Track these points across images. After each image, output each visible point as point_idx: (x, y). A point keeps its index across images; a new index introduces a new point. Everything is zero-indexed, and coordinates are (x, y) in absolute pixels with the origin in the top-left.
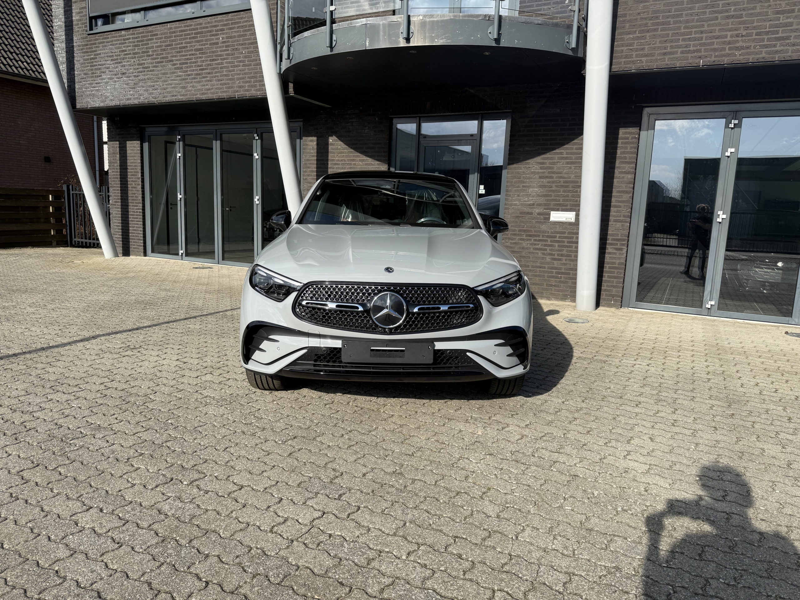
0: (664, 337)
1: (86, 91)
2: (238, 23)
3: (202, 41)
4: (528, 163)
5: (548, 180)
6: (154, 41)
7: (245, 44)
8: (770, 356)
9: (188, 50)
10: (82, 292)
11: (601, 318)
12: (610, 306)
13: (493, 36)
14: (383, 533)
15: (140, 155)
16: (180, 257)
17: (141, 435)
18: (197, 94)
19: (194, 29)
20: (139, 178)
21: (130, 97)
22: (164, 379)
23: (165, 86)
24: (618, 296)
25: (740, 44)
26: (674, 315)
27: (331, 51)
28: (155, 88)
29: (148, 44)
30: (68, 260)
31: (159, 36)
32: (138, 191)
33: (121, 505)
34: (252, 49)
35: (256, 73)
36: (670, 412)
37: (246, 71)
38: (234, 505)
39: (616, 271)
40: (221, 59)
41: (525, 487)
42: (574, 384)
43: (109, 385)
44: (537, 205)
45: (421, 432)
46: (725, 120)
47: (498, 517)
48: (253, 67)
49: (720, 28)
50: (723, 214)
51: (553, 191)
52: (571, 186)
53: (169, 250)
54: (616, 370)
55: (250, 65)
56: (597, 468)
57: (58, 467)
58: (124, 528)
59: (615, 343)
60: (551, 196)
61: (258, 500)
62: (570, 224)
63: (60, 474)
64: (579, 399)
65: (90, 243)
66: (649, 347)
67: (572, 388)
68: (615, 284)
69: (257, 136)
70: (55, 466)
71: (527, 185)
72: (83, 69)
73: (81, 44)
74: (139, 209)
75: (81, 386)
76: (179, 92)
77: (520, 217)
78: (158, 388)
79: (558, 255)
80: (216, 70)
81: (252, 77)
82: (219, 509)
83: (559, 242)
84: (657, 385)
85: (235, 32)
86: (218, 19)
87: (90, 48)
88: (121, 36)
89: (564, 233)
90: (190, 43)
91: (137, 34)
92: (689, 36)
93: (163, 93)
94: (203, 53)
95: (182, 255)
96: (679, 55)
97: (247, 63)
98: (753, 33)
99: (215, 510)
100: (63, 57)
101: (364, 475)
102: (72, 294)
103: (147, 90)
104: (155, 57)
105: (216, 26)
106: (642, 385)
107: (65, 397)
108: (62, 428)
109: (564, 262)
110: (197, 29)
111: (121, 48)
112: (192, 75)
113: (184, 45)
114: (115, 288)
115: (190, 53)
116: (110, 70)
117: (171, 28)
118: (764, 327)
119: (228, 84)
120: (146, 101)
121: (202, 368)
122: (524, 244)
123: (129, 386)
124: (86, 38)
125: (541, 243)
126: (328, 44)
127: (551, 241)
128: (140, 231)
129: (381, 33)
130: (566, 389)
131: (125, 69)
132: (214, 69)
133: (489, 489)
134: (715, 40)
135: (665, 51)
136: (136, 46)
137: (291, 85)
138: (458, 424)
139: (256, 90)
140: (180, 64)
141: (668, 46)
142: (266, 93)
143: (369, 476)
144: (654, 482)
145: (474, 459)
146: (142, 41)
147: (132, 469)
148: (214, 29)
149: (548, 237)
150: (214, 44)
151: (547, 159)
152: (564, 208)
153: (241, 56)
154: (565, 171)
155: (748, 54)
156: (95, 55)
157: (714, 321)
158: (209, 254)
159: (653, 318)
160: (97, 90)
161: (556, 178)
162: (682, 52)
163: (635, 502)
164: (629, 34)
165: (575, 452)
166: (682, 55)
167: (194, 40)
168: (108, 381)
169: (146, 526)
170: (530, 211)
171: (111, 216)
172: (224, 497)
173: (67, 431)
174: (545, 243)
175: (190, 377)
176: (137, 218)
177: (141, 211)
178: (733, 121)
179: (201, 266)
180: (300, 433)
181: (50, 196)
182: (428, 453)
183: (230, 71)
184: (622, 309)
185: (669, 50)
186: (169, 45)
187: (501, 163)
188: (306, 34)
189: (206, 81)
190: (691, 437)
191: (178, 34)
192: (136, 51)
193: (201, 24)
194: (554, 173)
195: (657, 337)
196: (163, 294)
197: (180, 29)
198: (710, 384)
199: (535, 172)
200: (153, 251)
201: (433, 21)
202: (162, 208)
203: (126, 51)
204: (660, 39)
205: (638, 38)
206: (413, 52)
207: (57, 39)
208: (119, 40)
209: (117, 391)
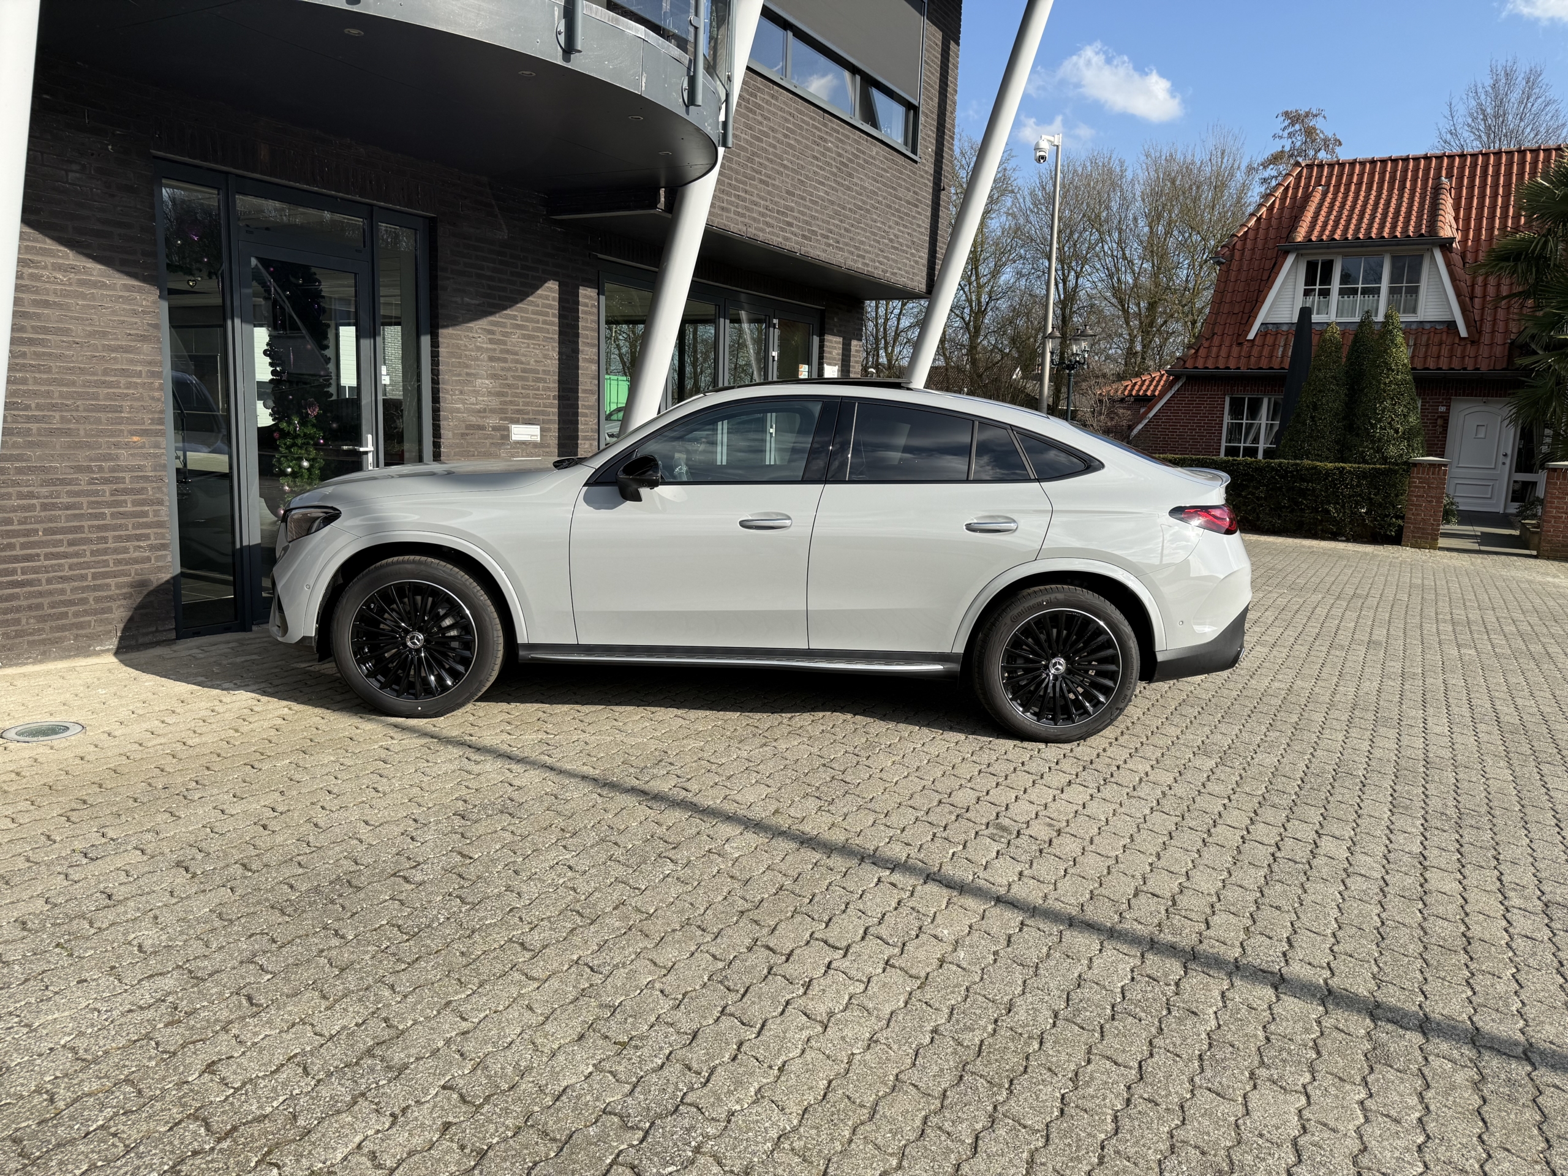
5: (501, 364)
44: (491, 411)
51: (509, 386)
60: (506, 394)
62: (535, 445)
71: (473, 371)
151: (496, 324)
152: (525, 417)
161: (511, 362)
170: (480, 422)
199: (481, 347)
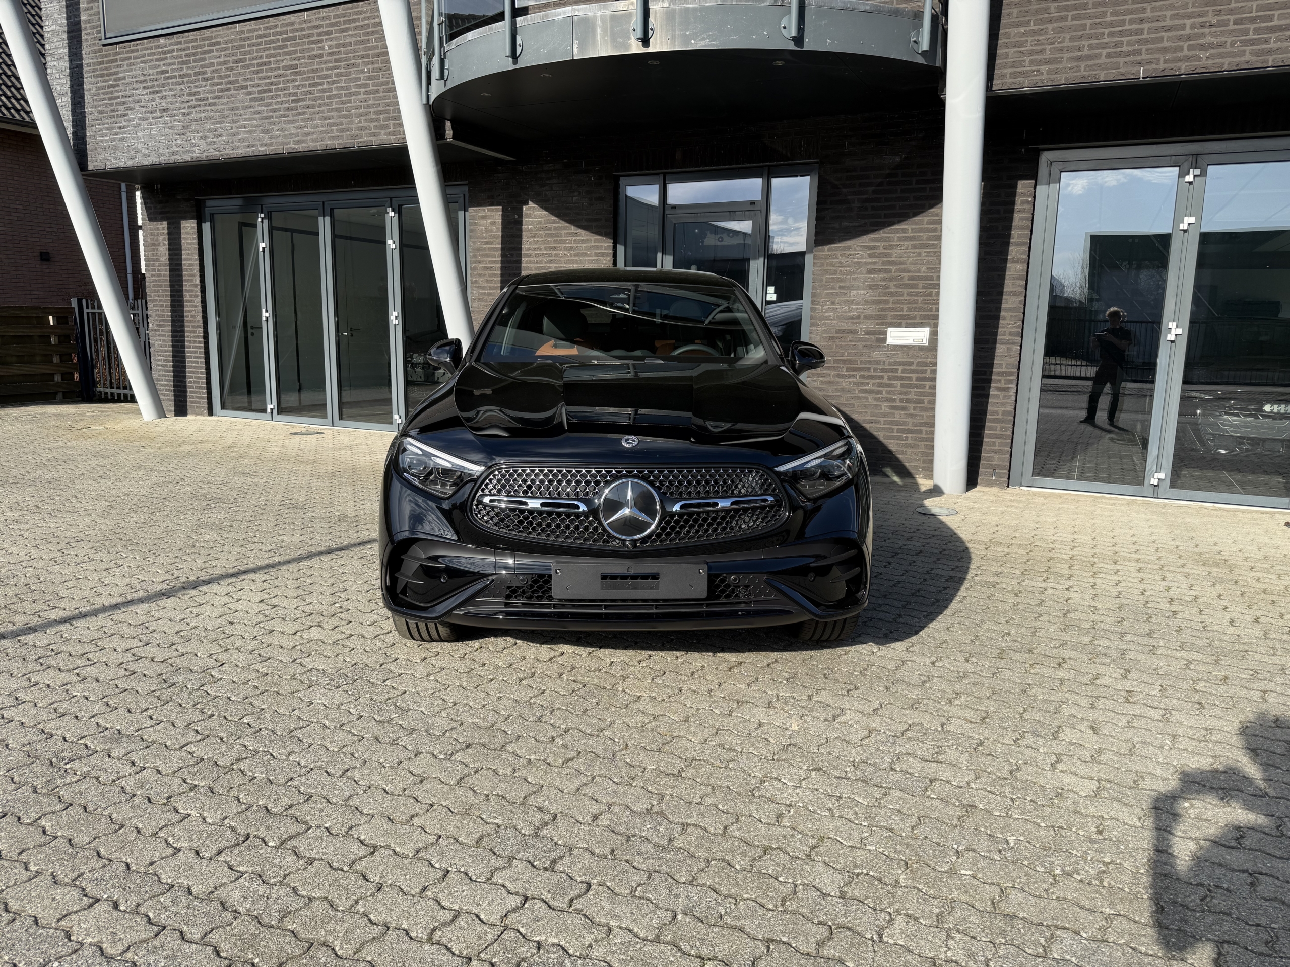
0: (1086, 538)
1: (102, 142)
2: (354, 20)
3: (295, 52)
4: (848, 248)
5: (882, 275)
6: (215, 54)
7: (368, 56)
8: (1269, 566)
9: (271, 69)
10: (102, 481)
11: (977, 506)
12: (990, 484)
13: (790, 32)
14: (636, 936)
15: (196, 247)
16: (268, 416)
17: (194, 749)
18: (289, 143)
19: (281, 33)
20: (196, 286)
21: (177, 149)
22: (236, 638)
23: (235, 130)
24: (1003, 468)
25: (1209, 39)
26: (1096, 497)
27: (515, 63)
28: (218, 133)
29: (204, 59)
30: (80, 425)
31: (222, 46)
32: (195, 306)
33: (153, 893)
34: (380, 65)
35: (387, 105)
36: (1117, 675)
37: (372, 102)
38: (361, 887)
39: (999, 425)
40: (328, 82)
41: (886, 833)
42: (948, 628)
43: (140, 652)
44: (865, 317)
45: (692, 729)
46: (1177, 168)
47: (842, 895)
48: (381, 94)
49: (1172, 12)
50: (1177, 327)
51: (892, 294)
52: (920, 286)
53: (250, 403)
54: (1016, 600)
55: (378, 92)
56: (1008, 789)
57: (40, 818)
58: (157, 943)
59: (1006, 550)
60: (887, 302)
61: (405, 875)
62: (921, 348)
63: (44, 832)
64: (960, 657)
65: (119, 395)
66: (1064, 556)
67: (944, 635)
68: (997, 448)
69: (393, 210)
70: (34, 816)
71: (847, 284)
72: (96, 103)
73: (91, 61)
74: (198, 337)
75: (90, 656)
76: (259, 140)
77: (836, 338)
78: (227, 655)
79: (901, 401)
80: (320, 101)
81: (381, 112)
82: (333, 896)
83: (901, 378)
84: (1087, 625)
85: (351, 36)
86: (322, 15)
87: (106, 69)
88: (158, 47)
89: (911, 364)
90: (274, 56)
91: (186, 42)
92: (1120, 28)
93: (232, 142)
94: (296, 73)
95: (272, 412)
96: (1103, 60)
97: (371, 88)
98: (1229, 20)
99: (326, 898)
100: (62, 85)
101: (595, 818)
102: (85, 486)
103: (205, 138)
104: (216, 80)
105: (317, 27)
106: (1063, 627)
107: (63, 677)
108: (53, 740)
109: (912, 412)
110: (286, 32)
111: (159, 66)
112: (279, 109)
113: (264, 60)
114: (159, 472)
115: (276, 73)
116: (142, 104)
117: (242, 32)
118: (1249, 515)
119: (342, 124)
120: (204, 156)
121: (304, 615)
122: (844, 384)
123: (176, 654)
124: (100, 51)
125: (872, 381)
126: (508, 52)
127: (889, 378)
128: (202, 373)
129: (599, 30)
130: (935, 639)
131: (167, 103)
132: (316, 99)
133: (822, 839)
134: (1165, 35)
135: (1080, 53)
136: (183, 63)
137: (448, 124)
138: (755, 710)
139: (389, 134)
140: (260, 92)
141: (1084, 46)
142: (405, 138)
143: (604, 821)
144: (1112, 814)
145: (789, 780)
146: (194, 55)
147: (175, 818)
148: (315, 31)
149: (883, 370)
150: (315, 57)
151: (880, 240)
152: (909, 321)
153: (362, 76)
154: (911, 259)
155: (1221, 56)
156: (115, 80)
157: (1165, 505)
158: (317, 409)
159: (1062, 503)
160: (121, 139)
161: (897, 271)
162: (1109, 56)
163: (1084, 857)
164: (1019, 26)
165: (964, 759)
166: (1109, 60)
167: (281, 51)
168: (139, 644)
169: (197, 937)
170: (853, 329)
171: (152, 349)
172: (342, 870)
173: (61, 745)
174: (878, 381)
175: (283, 633)
176: (195, 352)
177: (202, 340)
178: (1191, 170)
179: (304, 430)
180: (477, 737)
181: (51, 318)
182: (706, 769)
183: (343, 103)
184: (1010, 490)
185: (1086, 52)
186: (240, 61)
187: (802, 248)
188: (470, 35)
189: (303, 120)
190: (1161, 724)
191: (255, 41)
192: (185, 71)
193: (292, 24)
194: (892, 263)
195: (1076, 536)
196: (239, 480)
197: (258, 33)
198: (1177, 622)
199: (859, 263)
200: (223, 407)
201: (687, 9)
202: (238, 333)
203: (167, 72)
204: (1071, 34)
205: (1034, 33)
206: (654, 62)
207: (51, 54)
208: (154, 54)
209: (154, 664)
